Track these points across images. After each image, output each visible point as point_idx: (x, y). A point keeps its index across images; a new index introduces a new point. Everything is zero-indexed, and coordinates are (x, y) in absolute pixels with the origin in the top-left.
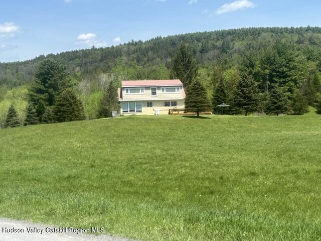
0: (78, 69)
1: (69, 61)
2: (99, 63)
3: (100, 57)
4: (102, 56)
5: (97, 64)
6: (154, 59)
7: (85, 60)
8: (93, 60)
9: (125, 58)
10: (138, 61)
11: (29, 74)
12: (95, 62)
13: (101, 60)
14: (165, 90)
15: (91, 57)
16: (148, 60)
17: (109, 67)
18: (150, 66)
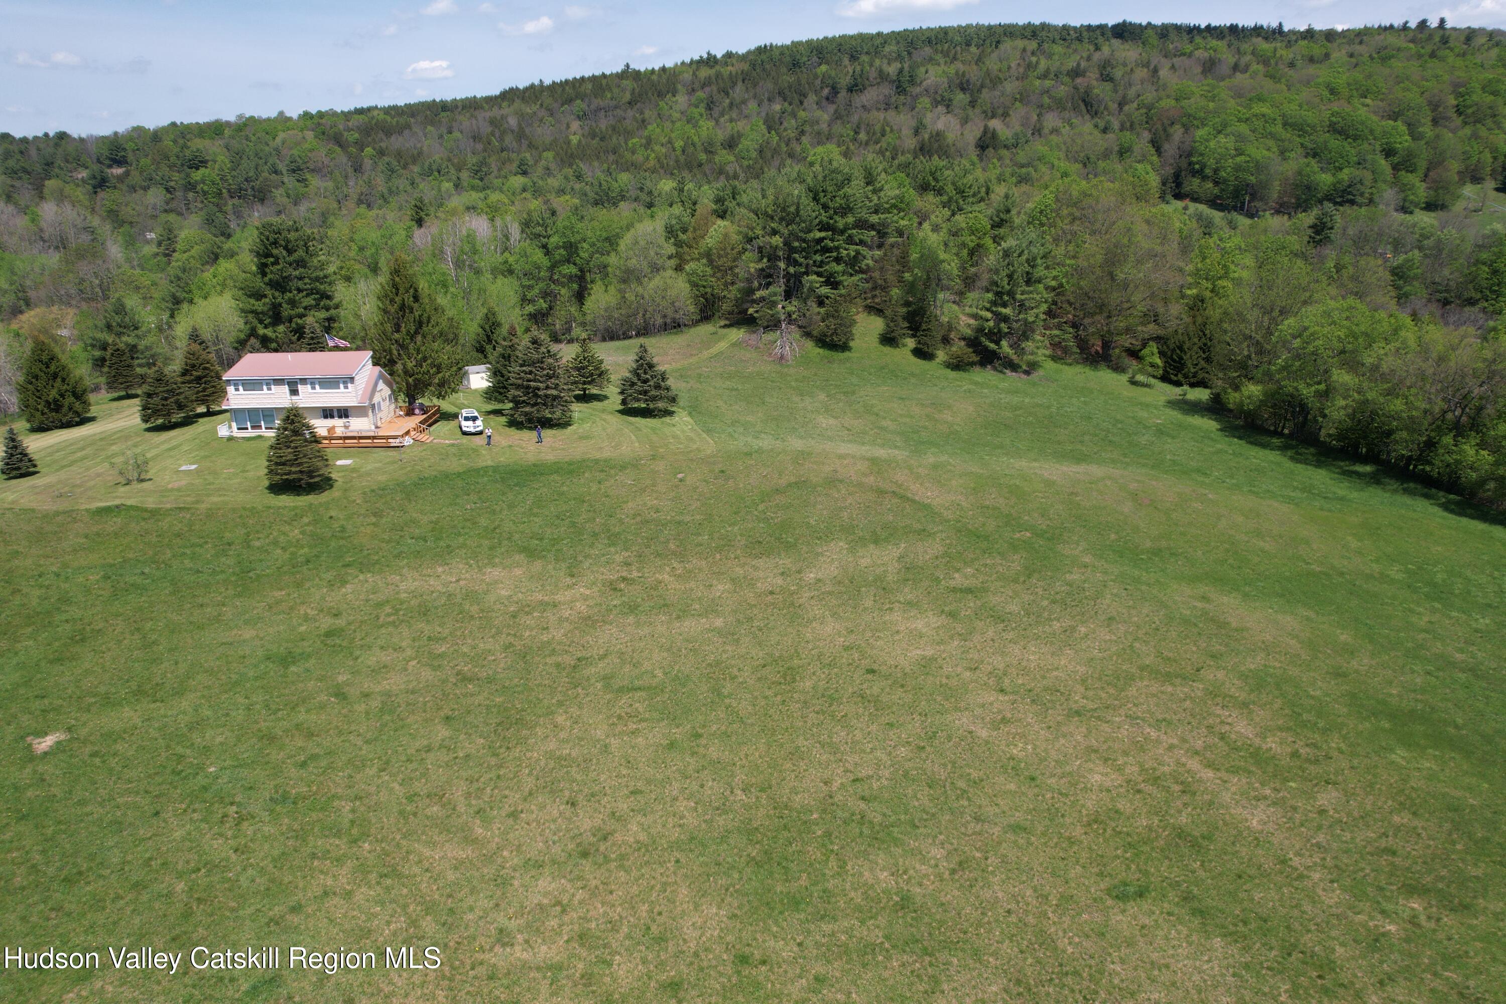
0: (575, 125)
1: (562, 105)
2: (625, 111)
3: (628, 96)
4: (633, 93)
5: (619, 112)
6: (744, 102)
7: (597, 102)
8: (614, 103)
9: (681, 99)
10: (709, 108)
11: (474, 138)
12: (616, 107)
13: (629, 103)
14: (317, 387)
15: (609, 96)
16: (731, 105)
17: (643, 121)
18: (731, 121)
